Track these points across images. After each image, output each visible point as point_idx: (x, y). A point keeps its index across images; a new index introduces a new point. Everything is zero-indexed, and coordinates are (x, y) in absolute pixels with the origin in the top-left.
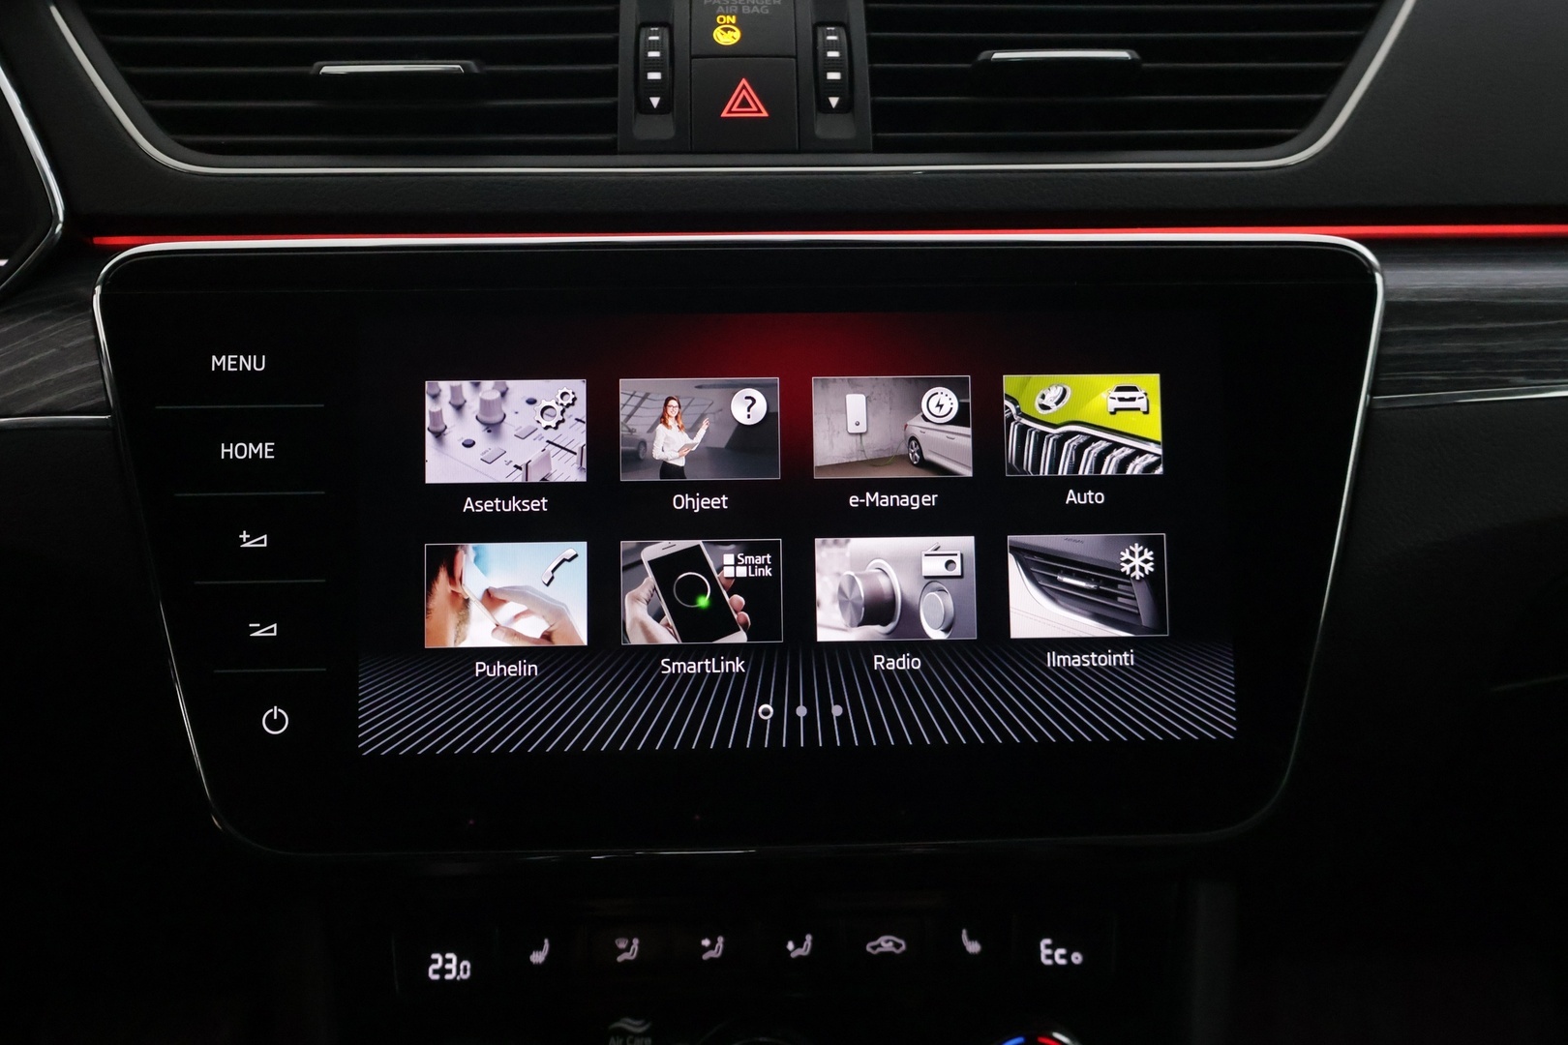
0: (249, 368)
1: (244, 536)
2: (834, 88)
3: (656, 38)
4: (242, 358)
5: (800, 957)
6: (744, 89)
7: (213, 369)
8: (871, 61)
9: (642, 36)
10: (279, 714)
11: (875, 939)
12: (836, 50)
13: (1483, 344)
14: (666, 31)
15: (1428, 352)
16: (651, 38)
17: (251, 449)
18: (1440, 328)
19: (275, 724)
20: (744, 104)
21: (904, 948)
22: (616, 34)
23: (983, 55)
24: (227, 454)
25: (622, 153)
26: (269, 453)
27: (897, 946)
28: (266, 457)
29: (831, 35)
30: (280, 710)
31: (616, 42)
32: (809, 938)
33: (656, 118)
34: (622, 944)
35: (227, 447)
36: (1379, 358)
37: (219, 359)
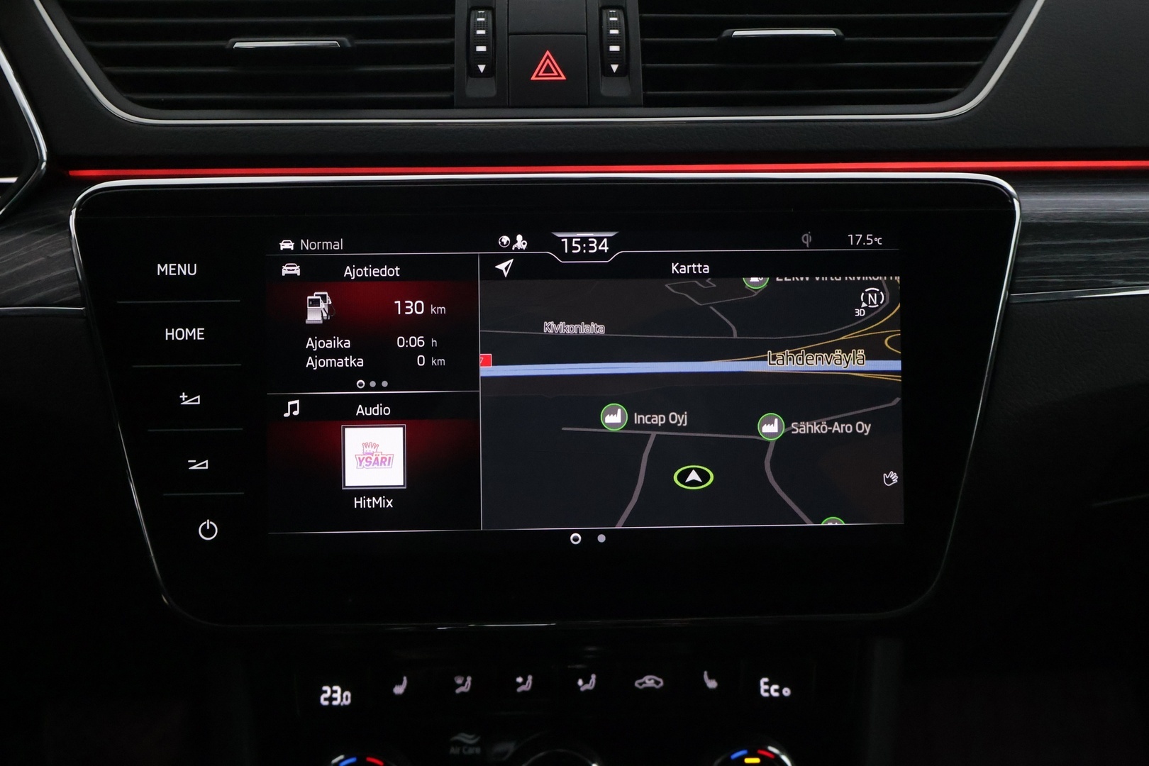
0: (185, 273)
1: (184, 396)
2: (615, 57)
3: (483, 19)
4: (179, 266)
5: (587, 691)
6: (548, 59)
7: (159, 274)
8: (642, 36)
9: (472, 17)
10: (210, 525)
11: (641, 678)
12: (617, 29)
13: (1094, 255)
14: (490, 13)
15: (1052, 261)
16: (479, 19)
17: (187, 333)
18: (1060, 243)
19: (208, 532)
20: (548, 70)
21: (662, 684)
22: (452, 16)
23: (726, 33)
24: (170, 336)
25: (458, 107)
26: (201, 336)
27: (657, 683)
28: (199, 338)
29: (613, 17)
30: (211, 523)
31: (453, 21)
32: (593, 677)
33: (482, 80)
34: (459, 681)
35: (170, 331)
36: (1015, 265)
37: (163, 267)
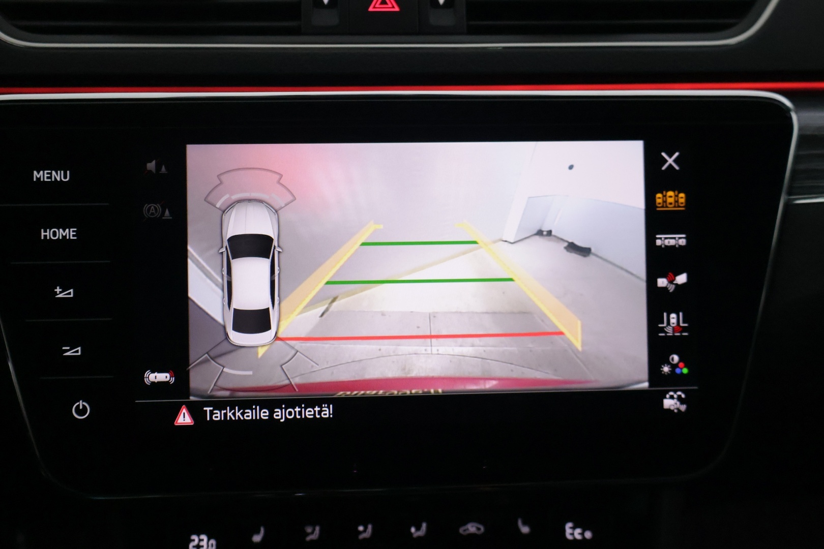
0: (58, 179)
1: (58, 290)
4: (54, 173)
5: (419, 538)
7: (35, 180)
10: (83, 405)
11: (465, 523)
17: (61, 233)
19: (81, 412)
20: (384, 2)
21: (482, 529)
24: (45, 236)
25: (304, 34)
26: (74, 236)
27: (479, 529)
28: (72, 238)
30: (84, 403)
32: (424, 525)
33: (326, 11)
34: (309, 530)
35: (45, 231)
36: (794, 171)
37: (38, 173)
